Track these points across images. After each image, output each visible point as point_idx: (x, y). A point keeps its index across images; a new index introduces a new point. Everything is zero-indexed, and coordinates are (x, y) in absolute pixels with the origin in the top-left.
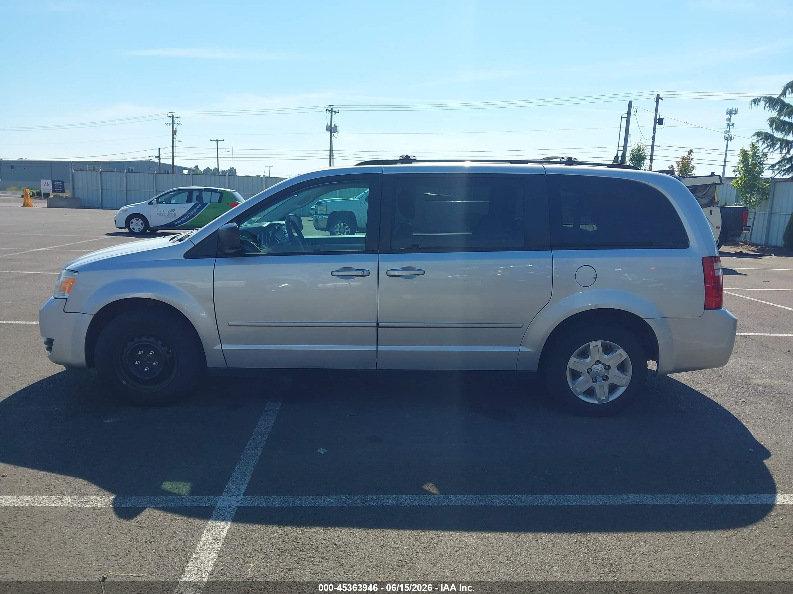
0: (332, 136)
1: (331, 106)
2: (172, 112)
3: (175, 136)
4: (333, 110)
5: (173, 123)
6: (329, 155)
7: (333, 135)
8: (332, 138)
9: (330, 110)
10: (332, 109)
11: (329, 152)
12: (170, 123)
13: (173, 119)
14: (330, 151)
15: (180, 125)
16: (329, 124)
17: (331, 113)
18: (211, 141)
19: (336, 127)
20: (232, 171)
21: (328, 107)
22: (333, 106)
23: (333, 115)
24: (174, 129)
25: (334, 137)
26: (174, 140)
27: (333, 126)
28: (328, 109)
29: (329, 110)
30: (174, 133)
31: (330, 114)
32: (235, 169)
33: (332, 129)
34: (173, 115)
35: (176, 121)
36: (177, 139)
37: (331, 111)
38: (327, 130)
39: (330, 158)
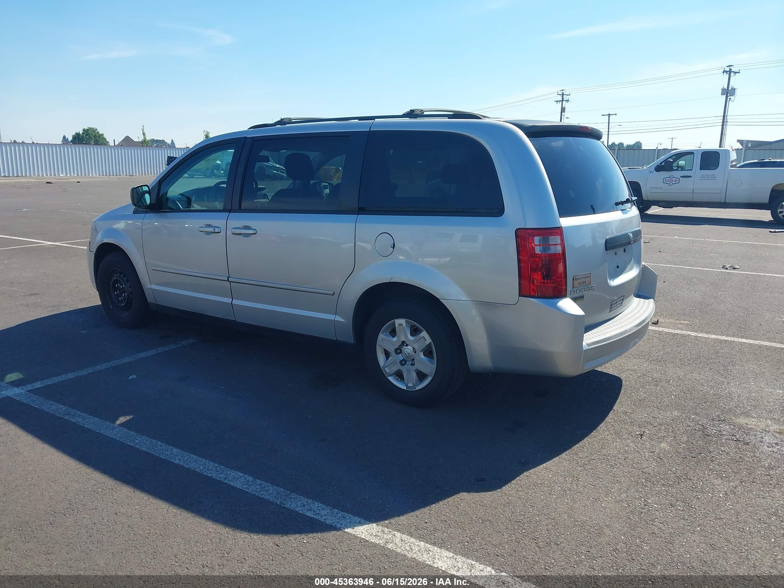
0: (728, 100)
1: (730, 66)
2: (562, 90)
3: (563, 113)
4: (732, 71)
5: (562, 101)
6: (722, 121)
7: (730, 98)
8: (728, 102)
9: (728, 71)
10: (730, 70)
11: (722, 118)
12: (560, 101)
13: (563, 97)
14: (724, 116)
15: (569, 102)
16: (726, 87)
17: (730, 75)
18: (604, 115)
19: (734, 90)
20: (638, 146)
21: (726, 67)
22: (733, 66)
23: (731, 75)
24: (563, 106)
25: (731, 100)
26: (563, 117)
27: (730, 89)
28: (725, 70)
29: (726, 72)
30: (563, 110)
31: (728, 75)
32: (641, 143)
33: (728, 92)
34: (563, 93)
35: (566, 98)
36: (566, 116)
37: (730, 71)
38: (722, 94)
39: (723, 126)
